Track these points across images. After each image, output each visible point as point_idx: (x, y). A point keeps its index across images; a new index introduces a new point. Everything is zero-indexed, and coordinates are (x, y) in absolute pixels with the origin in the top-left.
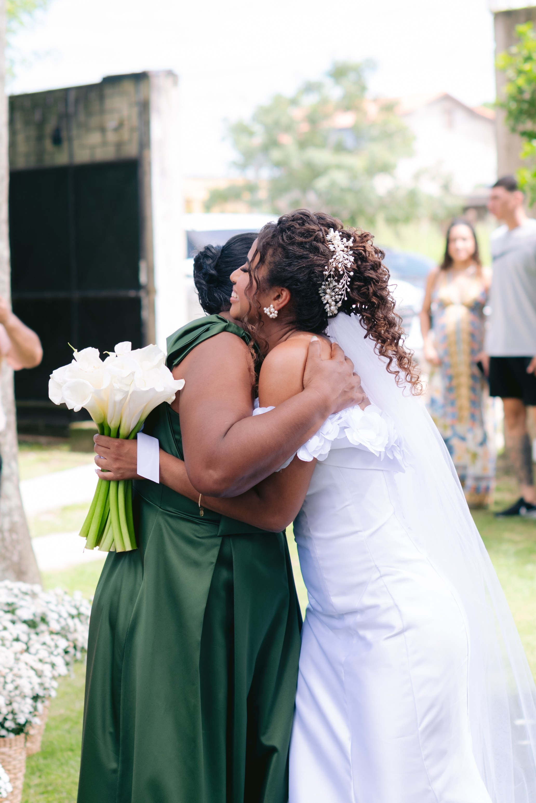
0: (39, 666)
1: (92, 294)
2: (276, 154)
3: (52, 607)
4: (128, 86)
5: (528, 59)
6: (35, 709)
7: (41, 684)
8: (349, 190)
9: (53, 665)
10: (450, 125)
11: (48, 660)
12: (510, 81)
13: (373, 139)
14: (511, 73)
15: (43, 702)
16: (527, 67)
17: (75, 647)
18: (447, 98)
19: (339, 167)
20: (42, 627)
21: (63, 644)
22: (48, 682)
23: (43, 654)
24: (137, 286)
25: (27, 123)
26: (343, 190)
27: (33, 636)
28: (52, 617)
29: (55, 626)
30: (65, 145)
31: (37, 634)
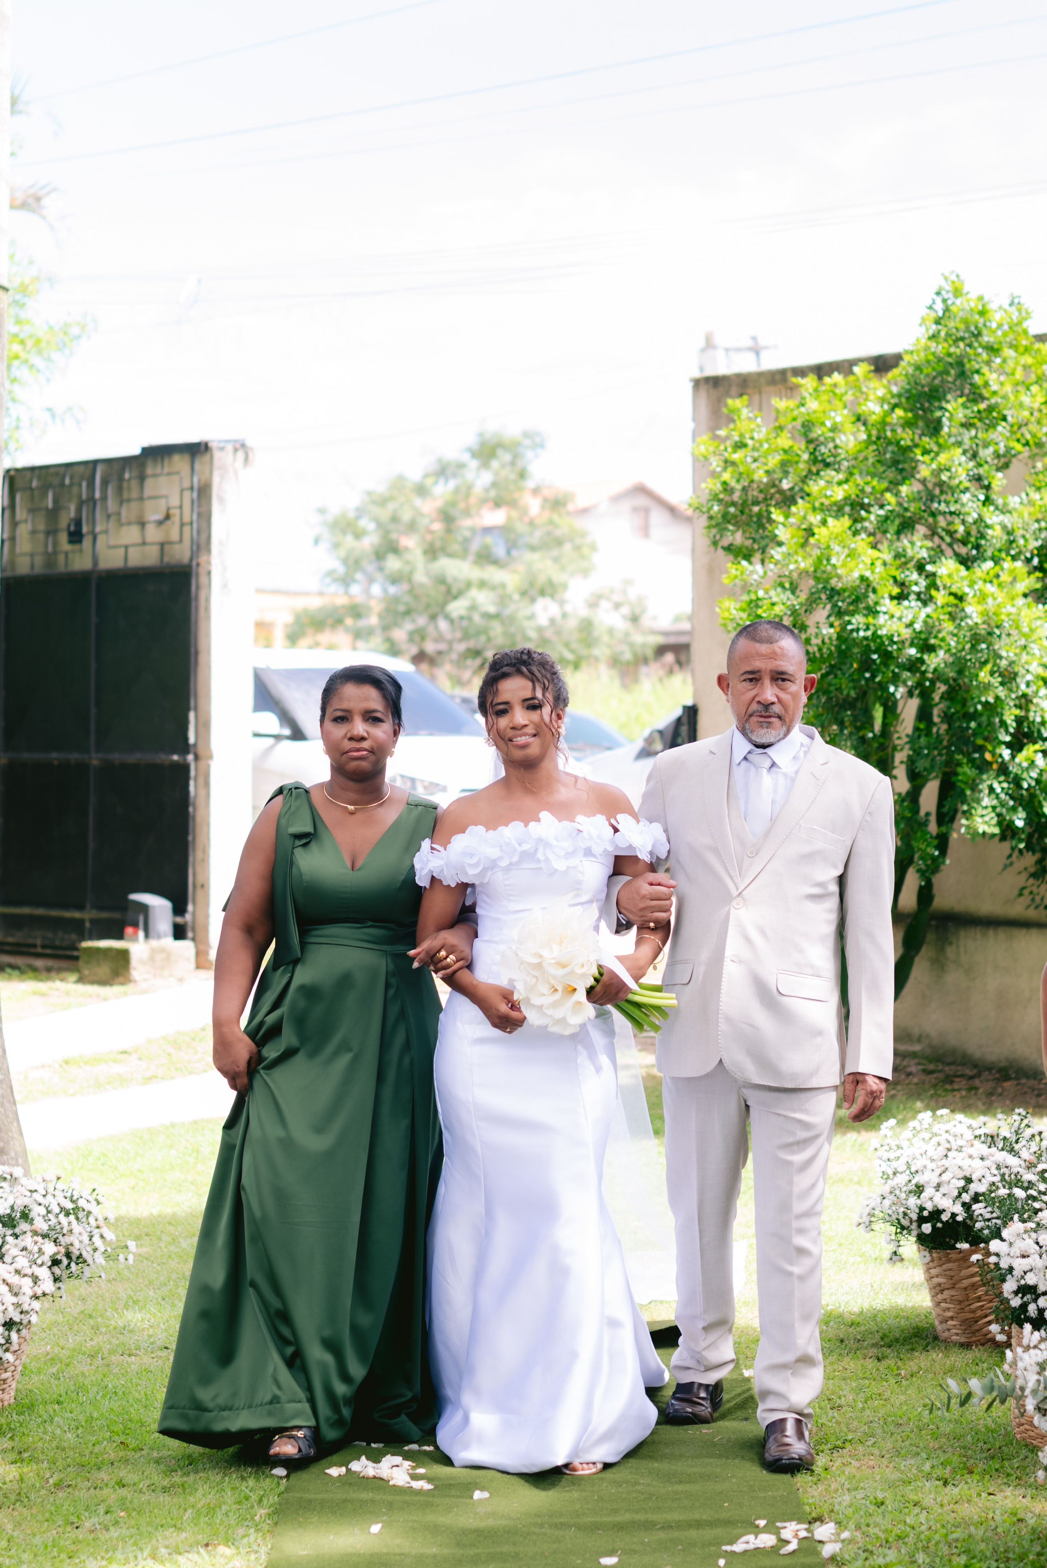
0: (14, 1280)
1: (116, 757)
2: (393, 563)
3: (38, 1197)
4: (180, 463)
5: (740, 445)
6: (8, 1341)
7: (18, 1305)
8: (497, 616)
9: (35, 1279)
10: (645, 531)
11: (29, 1271)
12: (713, 474)
13: (533, 548)
14: (715, 464)
15: (19, 1331)
16: (737, 456)
17: (68, 1255)
18: (642, 490)
19: (483, 584)
20: (24, 1226)
21: (50, 1249)
22: (26, 1302)
23: (22, 1262)
24: (184, 747)
25: (33, 511)
26: (487, 616)
27: (10, 1239)
28: (37, 1212)
29: (41, 1225)
30: (87, 542)
31: (16, 1236)
